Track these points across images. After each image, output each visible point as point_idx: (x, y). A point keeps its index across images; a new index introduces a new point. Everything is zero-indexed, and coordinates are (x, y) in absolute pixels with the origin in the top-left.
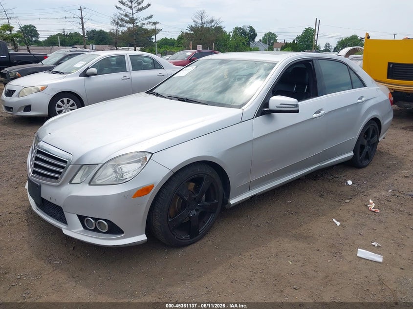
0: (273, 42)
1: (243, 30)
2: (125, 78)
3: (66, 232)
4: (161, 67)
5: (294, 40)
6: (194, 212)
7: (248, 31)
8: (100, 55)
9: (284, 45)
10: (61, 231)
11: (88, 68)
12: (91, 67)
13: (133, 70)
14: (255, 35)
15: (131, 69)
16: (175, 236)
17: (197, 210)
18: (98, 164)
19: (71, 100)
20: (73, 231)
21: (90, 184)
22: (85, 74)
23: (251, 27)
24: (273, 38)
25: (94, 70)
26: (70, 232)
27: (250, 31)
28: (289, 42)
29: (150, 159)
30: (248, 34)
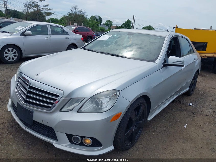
0: (110, 26)
1: (96, 18)
2: (47, 39)
3: (56, 145)
4: (67, 34)
5: (121, 25)
6: (134, 128)
7: (98, 19)
8: (32, 24)
9: (116, 27)
10: (52, 145)
11: (25, 31)
12: (27, 31)
13: (52, 34)
14: (101, 21)
15: (51, 33)
16: (125, 144)
17: (136, 126)
18: (84, 98)
19: (14, 50)
20: (62, 145)
21: (78, 112)
22: (23, 34)
23: (99, 16)
24: (110, 23)
25: (30, 32)
26: (60, 146)
27: (99, 19)
28: (119, 26)
29: (119, 95)
30: (98, 20)
